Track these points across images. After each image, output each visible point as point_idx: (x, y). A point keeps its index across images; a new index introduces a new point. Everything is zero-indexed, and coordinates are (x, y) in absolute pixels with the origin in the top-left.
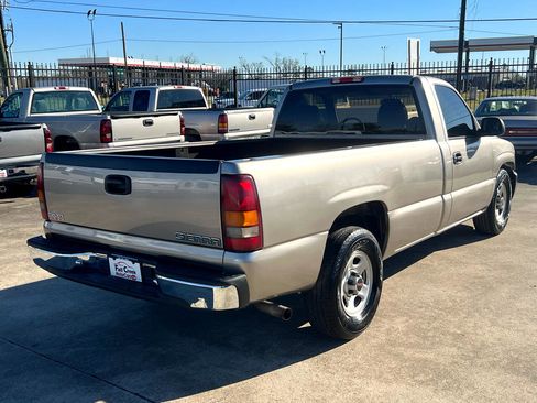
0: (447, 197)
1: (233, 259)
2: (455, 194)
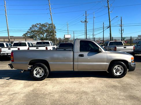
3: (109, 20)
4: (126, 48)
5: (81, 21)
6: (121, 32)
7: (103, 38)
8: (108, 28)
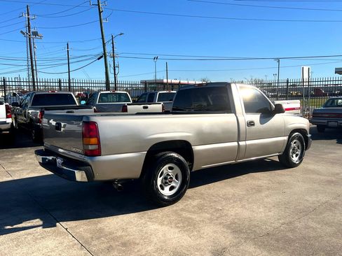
0: (241, 143)
1: (87, 159)
2: (249, 142)
3: (103, 38)
4: (147, 108)
5: (22, 32)
6: (115, 70)
7: (69, 83)
8: (99, 59)
